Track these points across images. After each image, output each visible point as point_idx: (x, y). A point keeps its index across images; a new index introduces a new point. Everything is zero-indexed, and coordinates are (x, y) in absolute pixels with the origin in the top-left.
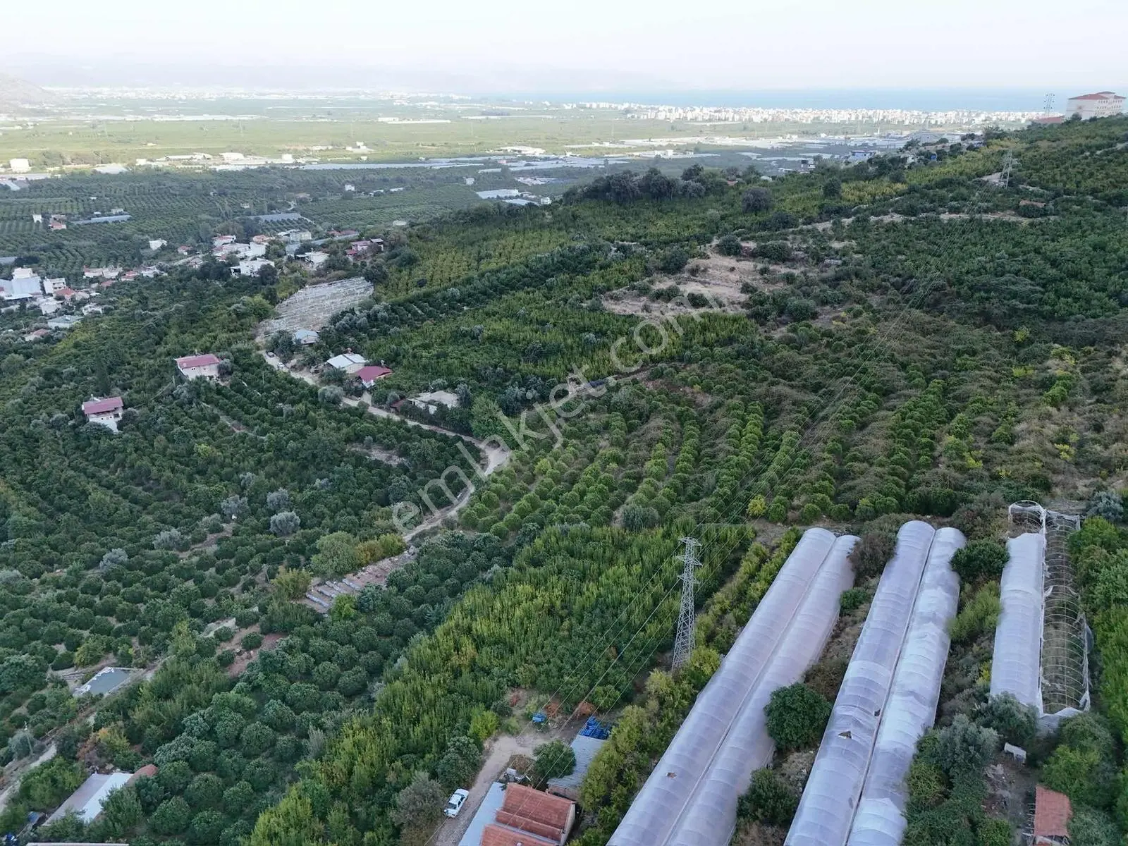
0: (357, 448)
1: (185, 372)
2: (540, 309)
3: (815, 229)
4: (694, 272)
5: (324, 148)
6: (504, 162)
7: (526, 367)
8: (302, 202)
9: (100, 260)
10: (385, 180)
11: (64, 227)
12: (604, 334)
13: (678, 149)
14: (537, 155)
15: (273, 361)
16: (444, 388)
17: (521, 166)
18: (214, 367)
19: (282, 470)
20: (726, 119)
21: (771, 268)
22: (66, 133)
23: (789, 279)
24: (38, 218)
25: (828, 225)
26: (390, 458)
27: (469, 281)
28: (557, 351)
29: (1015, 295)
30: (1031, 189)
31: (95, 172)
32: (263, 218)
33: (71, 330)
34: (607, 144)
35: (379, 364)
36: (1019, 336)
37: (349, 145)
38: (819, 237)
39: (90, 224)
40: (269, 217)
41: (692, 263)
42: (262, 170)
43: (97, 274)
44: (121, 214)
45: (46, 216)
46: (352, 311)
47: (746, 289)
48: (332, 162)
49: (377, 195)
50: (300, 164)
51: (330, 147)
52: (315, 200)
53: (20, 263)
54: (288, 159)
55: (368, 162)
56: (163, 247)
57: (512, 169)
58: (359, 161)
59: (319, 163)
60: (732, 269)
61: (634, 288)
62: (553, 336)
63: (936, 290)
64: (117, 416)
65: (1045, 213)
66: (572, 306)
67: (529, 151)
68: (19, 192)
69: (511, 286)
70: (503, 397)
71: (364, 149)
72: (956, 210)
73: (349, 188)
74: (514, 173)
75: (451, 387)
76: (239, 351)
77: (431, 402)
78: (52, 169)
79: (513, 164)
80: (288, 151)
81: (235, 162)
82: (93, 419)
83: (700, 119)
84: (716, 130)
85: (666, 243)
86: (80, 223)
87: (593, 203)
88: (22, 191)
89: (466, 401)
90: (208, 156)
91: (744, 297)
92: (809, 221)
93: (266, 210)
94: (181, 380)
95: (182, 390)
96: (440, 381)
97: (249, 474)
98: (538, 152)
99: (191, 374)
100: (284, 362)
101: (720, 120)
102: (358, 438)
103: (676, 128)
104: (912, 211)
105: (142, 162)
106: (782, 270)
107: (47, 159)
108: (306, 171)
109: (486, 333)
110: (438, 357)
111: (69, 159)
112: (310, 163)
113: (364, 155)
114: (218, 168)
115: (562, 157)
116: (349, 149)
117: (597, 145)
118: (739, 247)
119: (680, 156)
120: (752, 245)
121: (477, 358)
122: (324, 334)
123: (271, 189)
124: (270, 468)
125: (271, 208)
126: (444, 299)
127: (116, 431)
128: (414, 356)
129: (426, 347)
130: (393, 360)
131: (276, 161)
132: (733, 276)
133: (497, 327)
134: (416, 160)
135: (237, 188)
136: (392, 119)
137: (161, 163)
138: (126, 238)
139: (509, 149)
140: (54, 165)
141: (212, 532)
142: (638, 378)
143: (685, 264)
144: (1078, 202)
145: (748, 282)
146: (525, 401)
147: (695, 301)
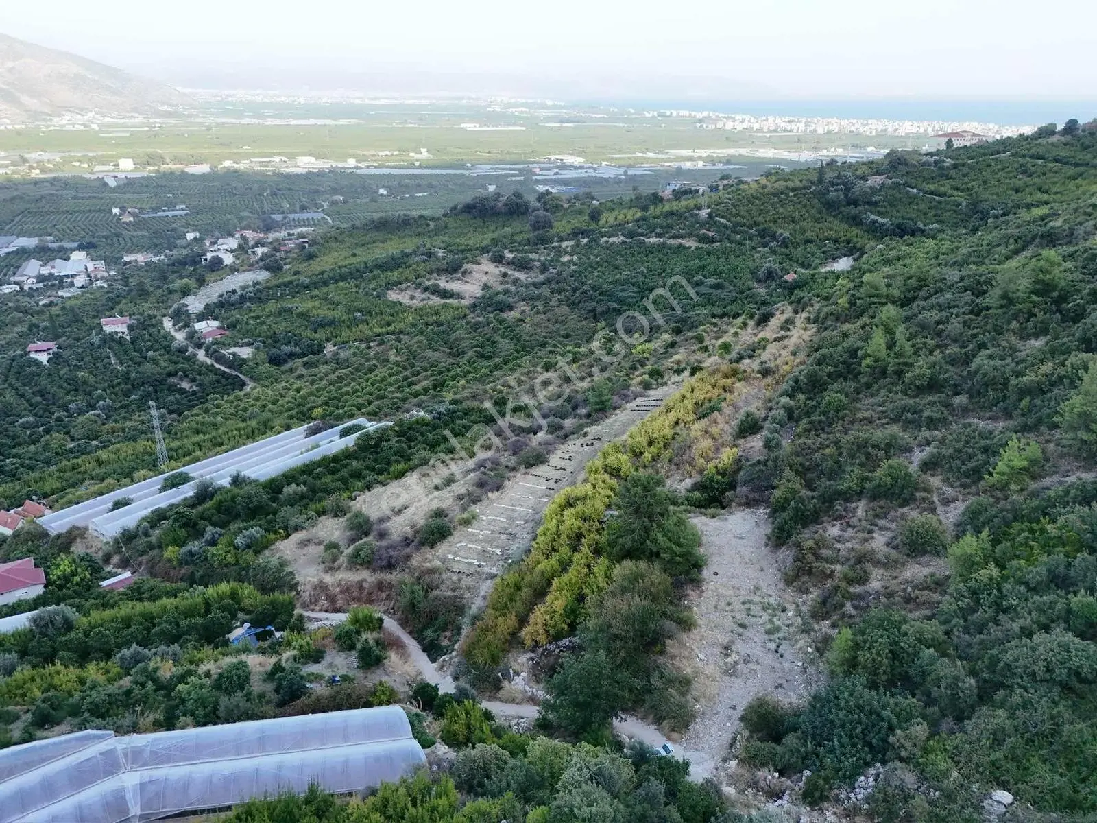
0: (172, 380)
1: (105, 327)
2: (346, 294)
4: (464, 273)
5: (389, 153)
6: (537, 171)
8: (334, 203)
9: (143, 247)
10: (419, 185)
11: (132, 219)
12: (370, 313)
13: (712, 160)
14: (576, 164)
16: (248, 345)
17: (550, 175)
18: (125, 325)
20: (791, 130)
21: (512, 273)
22: (183, 135)
23: (516, 282)
24: (116, 211)
25: (572, 243)
26: (191, 387)
27: (322, 273)
28: (332, 323)
30: (722, 220)
31: (183, 172)
32: (291, 216)
33: (70, 298)
34: (650, 155)
35: (223, 327)
37: (413, 151)
38: (560, 252)
39: (154, 218)
40: (296, 216)
41: (466, 266)
42: (321, 173)
43: (133, 259)
44: (183, 210)
45: (123, 210)
46: (234, 292)
47: (485, 287)
48: (388, 167)
49: (402, 199)
50: (360, 168)
51: (395, 153)
52: (345, 202)
53: (81, 248)
54: (352, 162)
55: (420, 167)
56: (195, 239)
57: (538, 177)
58: (412, 166)
59: (375, 167)
60: (487, 273)
61: (414, 283)
62: (339, 313)
64: (49, 354)
65: (712, 240)
66: (367, 293)
67: (570, 159)
68: (115, 188)
69: (343, 278)
70: (275, 351)
71: (425, 154)
72: (659, 235)
73: (382, 191)
74: (538, 182)
75: (254, 343)
76: (149, 315)
77: (232, 353)
78: (151, 168)
79: (544, 172)
80: (354, 156)
81: (306, 164)
82: (33, 355)
83: (765, 130)
84: (770, 143)
85: (462, 251)
86: (147, 216)
87: (464, 216)
88: (118, 187)
90: (284, 159)
91: (480, 293)
92: (561, 240)
93: (298, 209)
94: (100, 333)
95: (96, 340)
96: (247, 340)
98: (577, 160)
99: (108, 329)
100: (173, 326)
101: (785, 130)
102: (176, 374)
103: (731, 139)
104: (631, 235)
105: (227, 164)
106: (518, 274)
107: (152, 159)
108: (359, 175)
109: (300, 309)
110: (258, 324)
111: (168, 160)
112: (368, 167)
113: (417, 161)
114: (288, 170)
115: (595, 166)
116: (412, 154)
117: (640, 155)
118: (503, 258)
119: (710, 167)
120: (511, 256)
121: (281, 327)
122: (207, 307)
123: (317, 192)
125: (303, 208)
126: (298, 285)
127: (45, 363)
128: (247, 324)
129: (257, 317)
130: (232, 326)
131: (341, 165)
132: (484, 278)
133: (309, 304)
134: (463, 167)
135: (290, 189)
136: (472, 125)
137: (243, 166)
138: (174, 230)
139: (553, 157)
140: (155, 164)
142: (372, 344)
143: (461, 267)
144: (741, 232)
145: (491, 283)
146: (292, 356)
147: (445, 294)
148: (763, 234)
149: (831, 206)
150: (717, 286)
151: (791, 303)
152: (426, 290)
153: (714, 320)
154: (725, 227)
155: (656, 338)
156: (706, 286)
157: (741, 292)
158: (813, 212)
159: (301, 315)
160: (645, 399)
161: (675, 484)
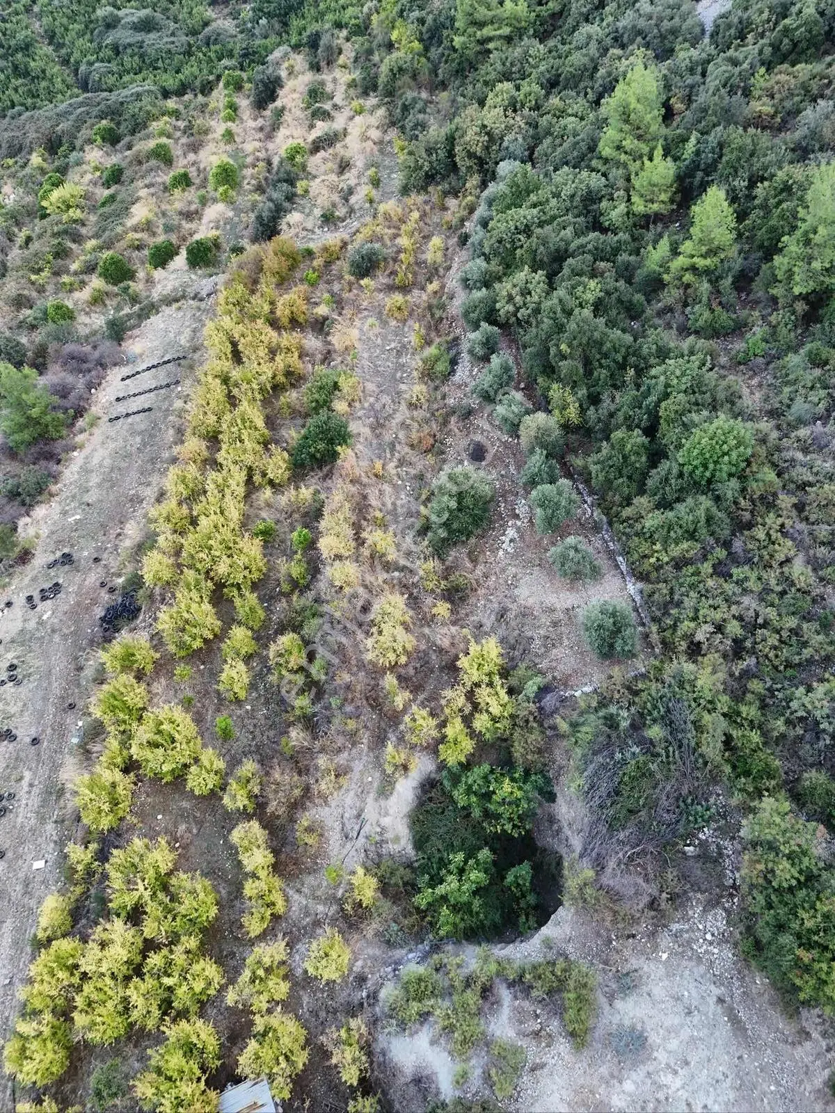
150: (147, 26)
151: (296, 48)
153: (171, 104)
155: (79, 163)
156: (124, 27)
157: (194, 32)
160: (126, 371)
161: (370, 812)
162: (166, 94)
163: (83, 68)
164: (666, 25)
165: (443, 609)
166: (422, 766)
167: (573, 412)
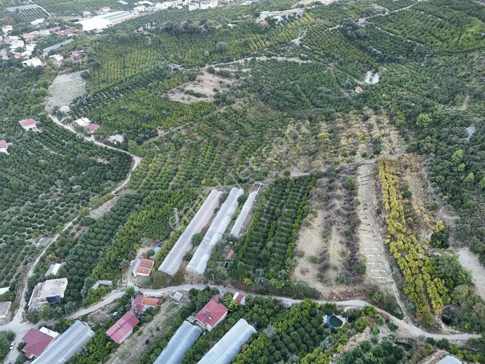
0: (93, 158)
1: (24, 128)
2: (147, 98)
3: (238, 63)
4: (199, 81)
7: (144, 125)
12: (169, 110)
15: (55, 120)
16: (118, 134)
18: (34, 124)
19: (71, 168)
21: (223, 80)
23: (228, 86)
25: (243, 61)
26: (104, 161)
27: (122, 82)
28: (154, 118)
29: (286, 99)
30: (306, 47)
35: (94, 123)
36: (285, 114)
38: (240, 67)
41: (198, 76)
46: (81, 97)
47: (215, 90)
60: (211, 81)
61: (179, 89)
62: (152, 112)
63: (267, 95)
64: (5, 147)
65: (307, 59)
66: (158, 97)
70: (137, 138)
72: (282, 56)
75: (120, 133)
76: (41, 116)
77: (115, 140)
89: (126, 140)
91: (214, 94)
92: (237, 59)
94: (24, 130)
95: (26, 135)
96: (116, 131)
97: (60, 170)
99: (27, 128)
100: (60, 120)
102: (93, 155)
104: (269, 55)
106: (227, 81)
109: (130, 109)
110: (114, 120)
118: (214, 71)
120: (218, 69)
121: (128, 122)
122: (72, 108)
124: (66, 167)
126: (113, 90)
127: (8, 154)
128: (106, 120)
129: (110, 116)
130: (99, 121)
132: (211, 84)
133: (133, 107)
141: (54, 192)
142: (180, 128)
143: (196, 77)
144: (318, 54)
145: (216, 87)
146: (145, 138)
147: (198, 95)
148: (327, 55)
149: (349, 38)
152: (187, 93)
154: (309, 50)
155: (321, 126)
156: (323, 92)
158: (344, 42)
159: (132, 112)
160: (360, 176)
161: (426, 236)
162: (337, 111)
163: (314, 101)
164: (461, 133)
165: (432, 217)
166: (433, 233)
167: (450, 196)
